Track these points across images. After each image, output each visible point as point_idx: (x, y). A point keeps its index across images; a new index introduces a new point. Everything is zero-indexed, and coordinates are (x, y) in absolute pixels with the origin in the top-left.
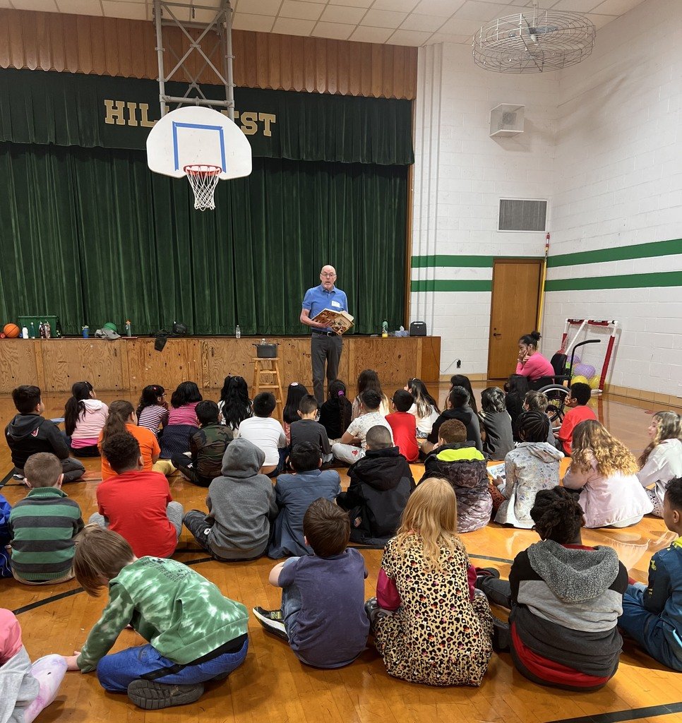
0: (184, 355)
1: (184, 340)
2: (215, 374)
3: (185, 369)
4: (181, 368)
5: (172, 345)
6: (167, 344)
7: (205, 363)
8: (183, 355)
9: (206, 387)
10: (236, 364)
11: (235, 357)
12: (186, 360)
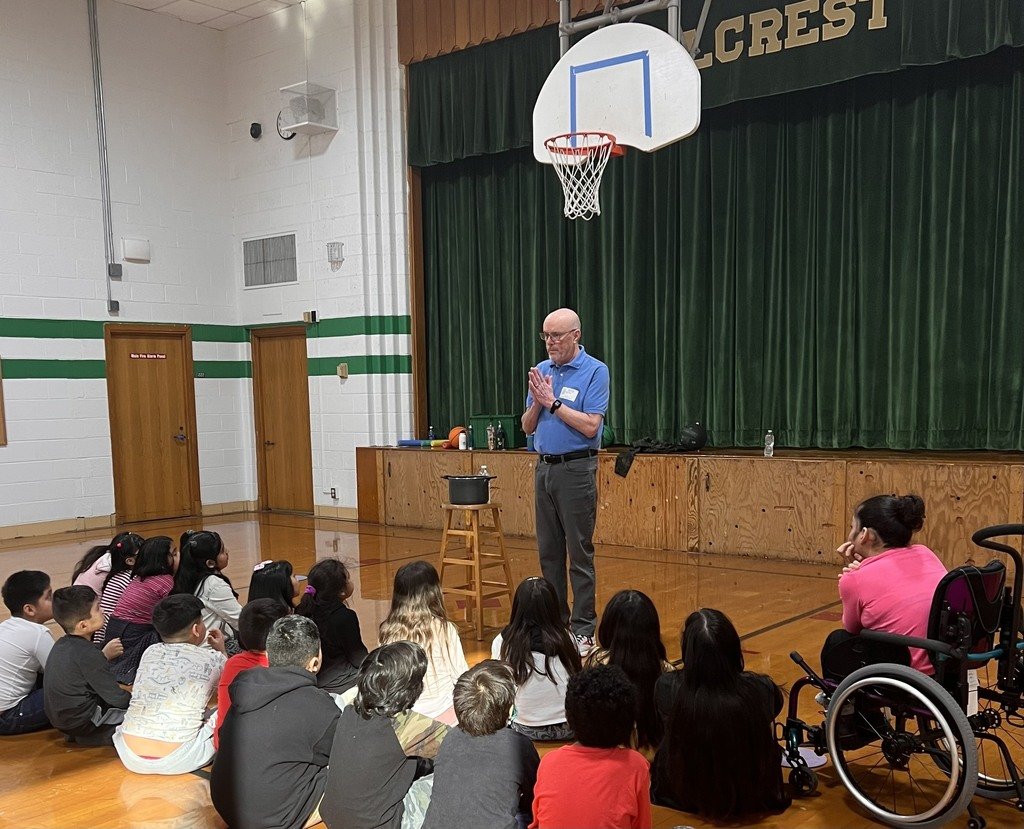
0: (661, 485)
1: (661, 458)
2: (710, 524)
3: (661, 513)
4: (654, 509)
5: (641, 464)
6: (635, 465)
7: (693, 503)
8: (659, 484)
9: (692, 549)
10: (749, 507)
11: (748, 494)
12: (663, 495)
